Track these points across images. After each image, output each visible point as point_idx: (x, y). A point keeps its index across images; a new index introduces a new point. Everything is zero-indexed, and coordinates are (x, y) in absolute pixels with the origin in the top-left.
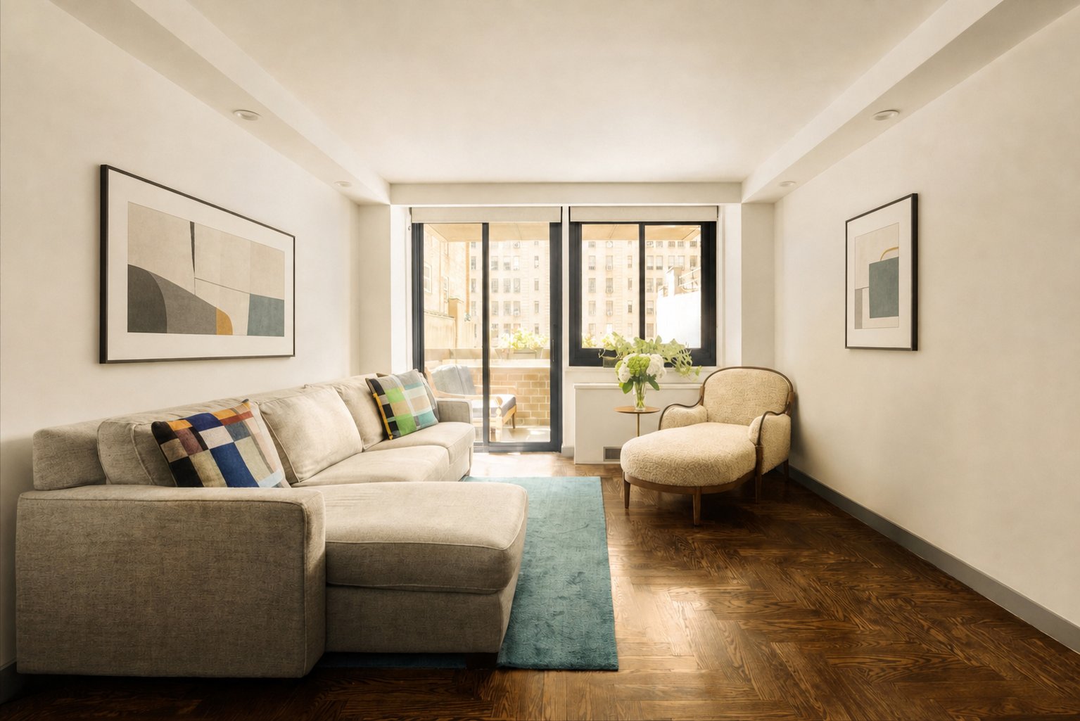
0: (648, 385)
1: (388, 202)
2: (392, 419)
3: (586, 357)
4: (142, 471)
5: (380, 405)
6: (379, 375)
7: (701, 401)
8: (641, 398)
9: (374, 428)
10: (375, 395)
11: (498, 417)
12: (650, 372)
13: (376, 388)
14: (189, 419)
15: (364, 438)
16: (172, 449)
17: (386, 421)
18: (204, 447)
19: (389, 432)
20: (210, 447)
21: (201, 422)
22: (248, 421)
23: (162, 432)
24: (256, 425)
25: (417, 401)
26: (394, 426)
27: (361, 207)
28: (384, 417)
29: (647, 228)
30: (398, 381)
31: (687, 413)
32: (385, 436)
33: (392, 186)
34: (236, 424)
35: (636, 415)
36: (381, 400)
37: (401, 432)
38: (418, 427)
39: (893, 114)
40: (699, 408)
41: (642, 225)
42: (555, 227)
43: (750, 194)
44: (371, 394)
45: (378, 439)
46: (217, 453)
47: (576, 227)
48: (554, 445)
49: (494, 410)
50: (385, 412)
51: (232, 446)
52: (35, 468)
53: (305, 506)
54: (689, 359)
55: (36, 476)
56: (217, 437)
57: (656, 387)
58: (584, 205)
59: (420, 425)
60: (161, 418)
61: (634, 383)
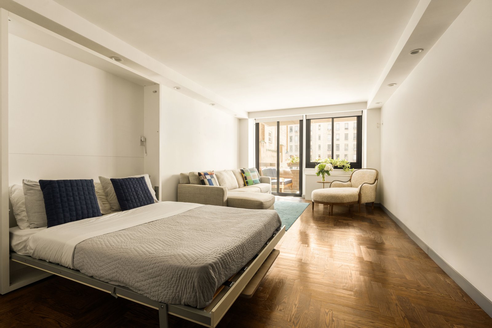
0: (326, 174)
1: (247, 118)
2: (247, 181)
3: (311, 165)
4: (196, 182)
5: (244, 176)
6: (244, 169)
7: (350, 180)
8: (323, 177)
9: (242, 182)
10: (242, 174)
11: (283, 185)
12: (325, 169)
13: (243, 172)
14: (204, 173)
15: (239, 184)
16: (201, 177)
17: (245, 181)
18: (206, 178)
19: (246, 184)
20: (207, 178)
21: (206, 174)
22: (213, 175)
23: (200, 174)
24: (214, 176)
25: (254, 176)
26: (247, 183)
27: (240, 120)
28: (245, 180)
29: (335, 119)
30: (248, 170)
31: (342, 184)
32: (245, 185)
33: (249, 113)
34: (211, 175)
35: (323, 183)
36: (244, 175)
37: (249, 184)
38: (254, 184)
39: (395, 85)
40: (349, 183)
41: (333, 118)
42: (301, 121)
43: (369, 106)
44: (241, 173)
45: (243, 186)
46: (208, 180)
47: (308, 121)
48: (300, 195)
49: (281, 183)
50: (245, 178)
51: (211, 179)
52: (180, 180)
53: (223, 189)
54: (349, 166)
55: (180, 181)
56: (208, 177)
57: (329, 174)
58: (310, 114)
59: (255, 183)
60: (200, 172)
61: (321, 173)
